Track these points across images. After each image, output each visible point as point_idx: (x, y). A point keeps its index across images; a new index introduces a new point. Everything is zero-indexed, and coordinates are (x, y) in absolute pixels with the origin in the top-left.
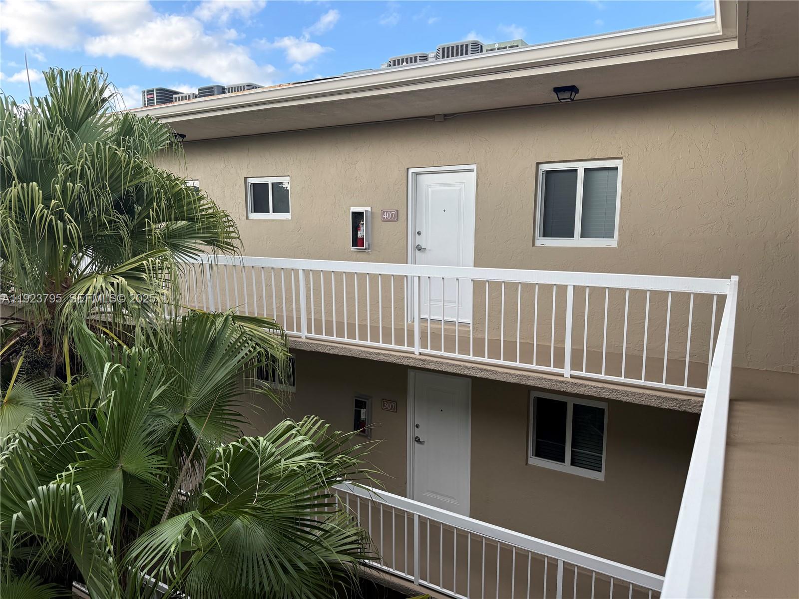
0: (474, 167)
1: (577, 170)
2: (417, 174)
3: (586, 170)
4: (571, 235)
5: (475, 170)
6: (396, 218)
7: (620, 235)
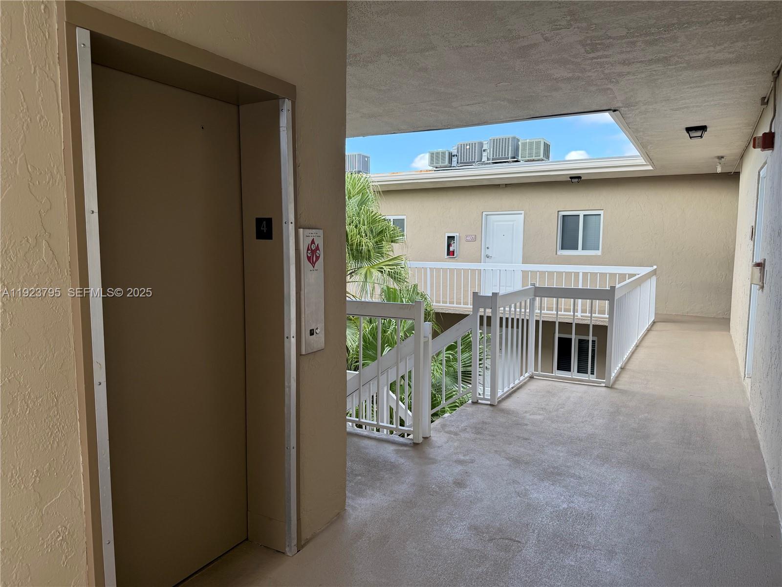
0: (523, 212)
1: (579, 215)
2: (487, 215)
3: (584, 215)
4: (577, 249)
5: (523, 214)
6: (474, 240)
7: (602, 249)
